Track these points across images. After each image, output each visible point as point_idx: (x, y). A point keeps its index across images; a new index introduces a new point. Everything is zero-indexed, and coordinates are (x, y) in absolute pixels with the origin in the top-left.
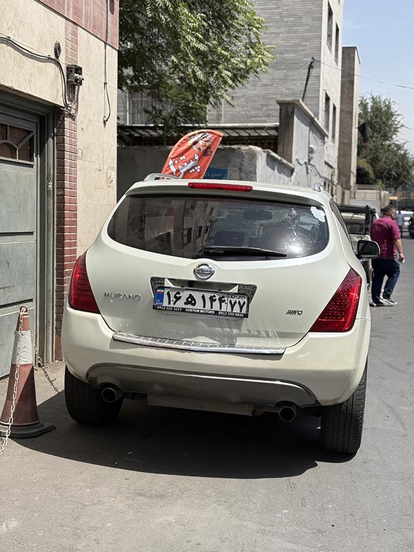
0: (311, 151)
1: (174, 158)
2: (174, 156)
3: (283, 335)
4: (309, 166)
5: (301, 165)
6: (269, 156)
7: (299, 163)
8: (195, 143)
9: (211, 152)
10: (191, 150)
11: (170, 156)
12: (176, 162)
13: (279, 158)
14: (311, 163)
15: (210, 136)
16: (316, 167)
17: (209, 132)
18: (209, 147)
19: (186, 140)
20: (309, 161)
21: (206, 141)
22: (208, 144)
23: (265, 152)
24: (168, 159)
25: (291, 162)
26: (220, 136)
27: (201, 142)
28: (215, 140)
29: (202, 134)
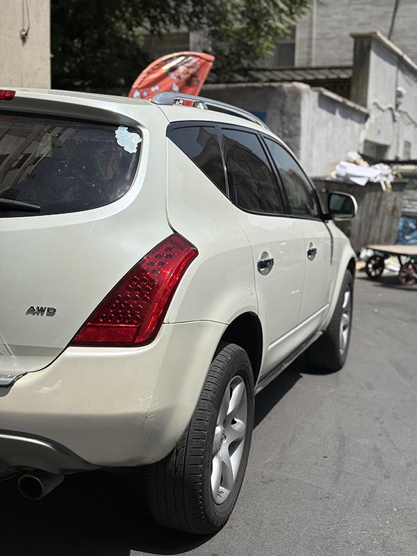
0: (399, 95)
1: (142, 88)
2: (140, 86)
3: (23, 351)
4: (397, 114)
5: (383, 111)
6: (321, 96)
7: (379, 108)
8: (173, 69)
9: (198, 82)
10: (168, 79)
11: (135, 85)
12: (145, 94)
13: (340, 99)
14: (400, 108)
15: (195, 60)
16: (410, 114)
17: (193, 56)
18: (193, 76)
19: (160, 66)
20: (397, 106)
21: (189, 67)
22: (191, 71)
23: (315, 91)
24: (132, 91)
25: (365, 105)
26: (210, 61)
27: (182, 69)
28: (202, 65)
29: (182, 58)
